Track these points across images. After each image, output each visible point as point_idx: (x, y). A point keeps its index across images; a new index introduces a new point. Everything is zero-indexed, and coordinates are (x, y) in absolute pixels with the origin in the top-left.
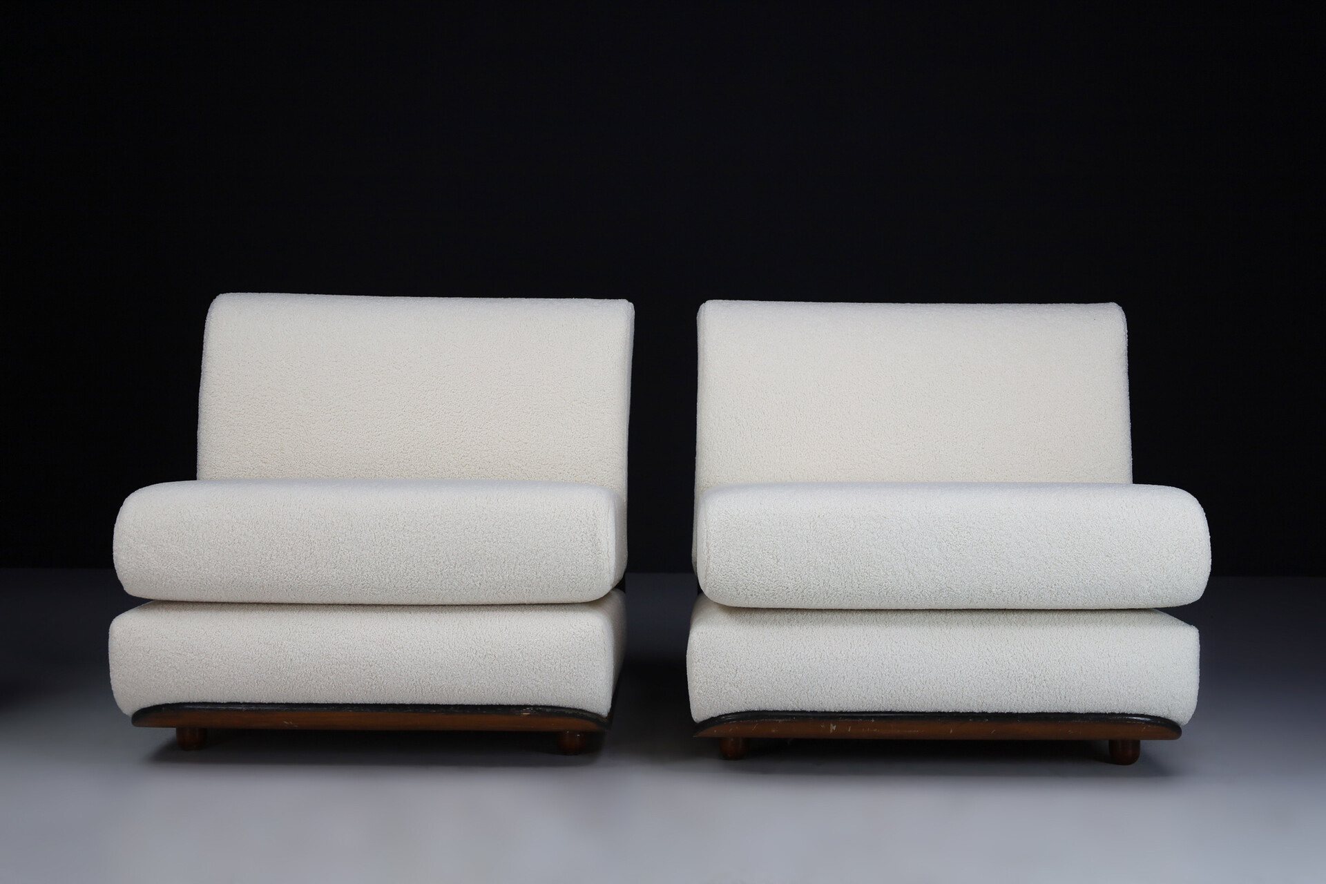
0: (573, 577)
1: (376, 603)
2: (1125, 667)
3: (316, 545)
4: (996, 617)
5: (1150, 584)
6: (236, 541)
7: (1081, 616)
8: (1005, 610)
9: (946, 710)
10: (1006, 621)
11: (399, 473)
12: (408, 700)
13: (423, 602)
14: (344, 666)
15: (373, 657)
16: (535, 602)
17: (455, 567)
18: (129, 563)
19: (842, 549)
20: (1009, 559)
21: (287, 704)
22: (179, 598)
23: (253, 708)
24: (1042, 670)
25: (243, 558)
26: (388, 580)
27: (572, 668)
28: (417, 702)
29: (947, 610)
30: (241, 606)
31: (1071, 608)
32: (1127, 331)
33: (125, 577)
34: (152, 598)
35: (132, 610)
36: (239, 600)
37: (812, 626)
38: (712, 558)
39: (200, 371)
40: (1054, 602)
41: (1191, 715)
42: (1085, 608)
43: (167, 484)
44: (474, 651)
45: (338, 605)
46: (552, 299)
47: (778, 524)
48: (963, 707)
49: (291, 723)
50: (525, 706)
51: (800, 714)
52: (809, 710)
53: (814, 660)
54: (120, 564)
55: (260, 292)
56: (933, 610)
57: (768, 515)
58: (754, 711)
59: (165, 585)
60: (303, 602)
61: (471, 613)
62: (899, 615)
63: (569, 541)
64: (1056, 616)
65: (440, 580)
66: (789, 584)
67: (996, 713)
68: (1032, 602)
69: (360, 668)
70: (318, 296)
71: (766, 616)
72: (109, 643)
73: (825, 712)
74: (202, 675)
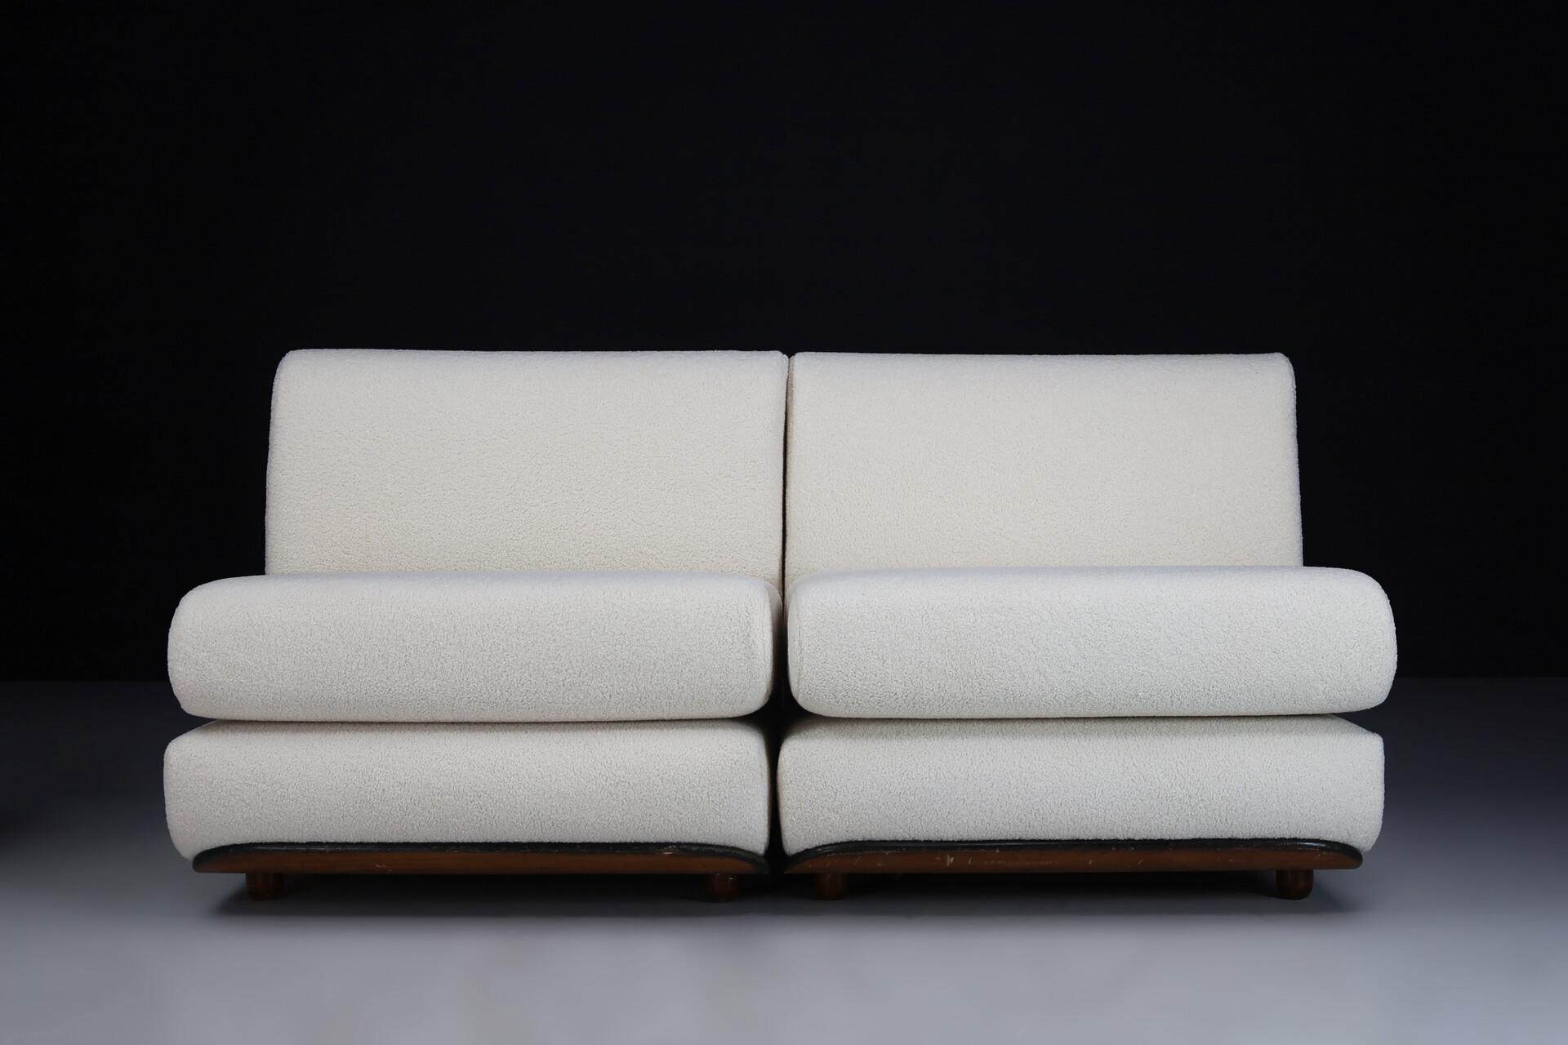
0: (722, 686)
1: (485, 720)
2: (1296, 783)
3: (412, 652)
4: (1144, 725)
5: (1325, 685)
6: (316, 648)
7: (1243, 724)
8: (1154, 717)
9: (1085, 838)
10: (1155, 729)
11: (508, 565)
12: (524, 838)
13: (542, 719)
14: (447, 797)
15: (482, 786)
16: (677, 717)
17: (579, 676)
18: (187, 675)
19: (961, 647)
20: (1159, 657)
21: (379, 844)
22: (247, 717)
23: (339, 848)
24: (1199, 789)
25: (324, 669)
26: (499, 693)
27: (722, 797)
28: (536, 839)
29: (1085, 718)
30: (322, 727)
31: (1232, 714)
32: (1295, 386)
33: (182, 693)
34: (215, 717)
35: (191, 731)
36: (320, 718)
37: (926, 740)
38: (806, 660)
39: (267, 444)
40: (1211, 708)
41: (1375, 839)
42: (1249, 714)
43: (231, 579)
44: (604, 778)
45: (440, 723)
46: (689, 352)
47: (884, 618)
48: (1105, 834)
49: (384, 866)
50: (667, 844)
51: (911, 845)
52: (923, 839)
53: (928, 779)
54: (177, 676)
55: (337, 348)
56: (1069, 718)
57: (871, 608)
58: (857, 842)
59: (231, 701)
60: (397, 720)
61: (599, 732)
62: (1028, 724)
63: (717, 643)
64: (1214, 723)
65: (562, 692)
66: (898, 690)
67: (1145, 840)
68: (1186, 707)
69: (466, 799)
70: (408, 351)
71: (871, 727)
72: (164, 771)
73: (942, 841)
74: (276, 809)
